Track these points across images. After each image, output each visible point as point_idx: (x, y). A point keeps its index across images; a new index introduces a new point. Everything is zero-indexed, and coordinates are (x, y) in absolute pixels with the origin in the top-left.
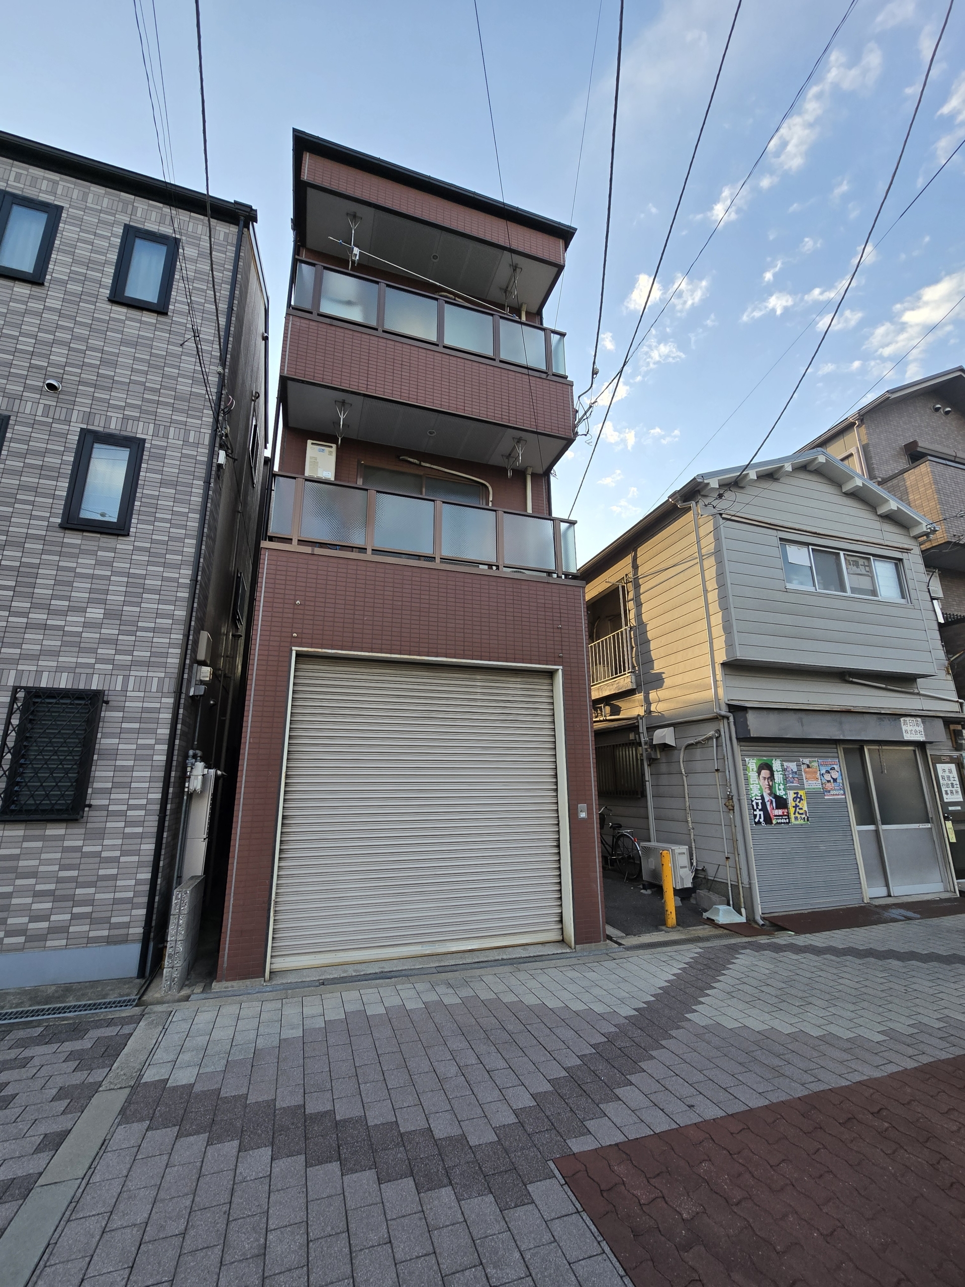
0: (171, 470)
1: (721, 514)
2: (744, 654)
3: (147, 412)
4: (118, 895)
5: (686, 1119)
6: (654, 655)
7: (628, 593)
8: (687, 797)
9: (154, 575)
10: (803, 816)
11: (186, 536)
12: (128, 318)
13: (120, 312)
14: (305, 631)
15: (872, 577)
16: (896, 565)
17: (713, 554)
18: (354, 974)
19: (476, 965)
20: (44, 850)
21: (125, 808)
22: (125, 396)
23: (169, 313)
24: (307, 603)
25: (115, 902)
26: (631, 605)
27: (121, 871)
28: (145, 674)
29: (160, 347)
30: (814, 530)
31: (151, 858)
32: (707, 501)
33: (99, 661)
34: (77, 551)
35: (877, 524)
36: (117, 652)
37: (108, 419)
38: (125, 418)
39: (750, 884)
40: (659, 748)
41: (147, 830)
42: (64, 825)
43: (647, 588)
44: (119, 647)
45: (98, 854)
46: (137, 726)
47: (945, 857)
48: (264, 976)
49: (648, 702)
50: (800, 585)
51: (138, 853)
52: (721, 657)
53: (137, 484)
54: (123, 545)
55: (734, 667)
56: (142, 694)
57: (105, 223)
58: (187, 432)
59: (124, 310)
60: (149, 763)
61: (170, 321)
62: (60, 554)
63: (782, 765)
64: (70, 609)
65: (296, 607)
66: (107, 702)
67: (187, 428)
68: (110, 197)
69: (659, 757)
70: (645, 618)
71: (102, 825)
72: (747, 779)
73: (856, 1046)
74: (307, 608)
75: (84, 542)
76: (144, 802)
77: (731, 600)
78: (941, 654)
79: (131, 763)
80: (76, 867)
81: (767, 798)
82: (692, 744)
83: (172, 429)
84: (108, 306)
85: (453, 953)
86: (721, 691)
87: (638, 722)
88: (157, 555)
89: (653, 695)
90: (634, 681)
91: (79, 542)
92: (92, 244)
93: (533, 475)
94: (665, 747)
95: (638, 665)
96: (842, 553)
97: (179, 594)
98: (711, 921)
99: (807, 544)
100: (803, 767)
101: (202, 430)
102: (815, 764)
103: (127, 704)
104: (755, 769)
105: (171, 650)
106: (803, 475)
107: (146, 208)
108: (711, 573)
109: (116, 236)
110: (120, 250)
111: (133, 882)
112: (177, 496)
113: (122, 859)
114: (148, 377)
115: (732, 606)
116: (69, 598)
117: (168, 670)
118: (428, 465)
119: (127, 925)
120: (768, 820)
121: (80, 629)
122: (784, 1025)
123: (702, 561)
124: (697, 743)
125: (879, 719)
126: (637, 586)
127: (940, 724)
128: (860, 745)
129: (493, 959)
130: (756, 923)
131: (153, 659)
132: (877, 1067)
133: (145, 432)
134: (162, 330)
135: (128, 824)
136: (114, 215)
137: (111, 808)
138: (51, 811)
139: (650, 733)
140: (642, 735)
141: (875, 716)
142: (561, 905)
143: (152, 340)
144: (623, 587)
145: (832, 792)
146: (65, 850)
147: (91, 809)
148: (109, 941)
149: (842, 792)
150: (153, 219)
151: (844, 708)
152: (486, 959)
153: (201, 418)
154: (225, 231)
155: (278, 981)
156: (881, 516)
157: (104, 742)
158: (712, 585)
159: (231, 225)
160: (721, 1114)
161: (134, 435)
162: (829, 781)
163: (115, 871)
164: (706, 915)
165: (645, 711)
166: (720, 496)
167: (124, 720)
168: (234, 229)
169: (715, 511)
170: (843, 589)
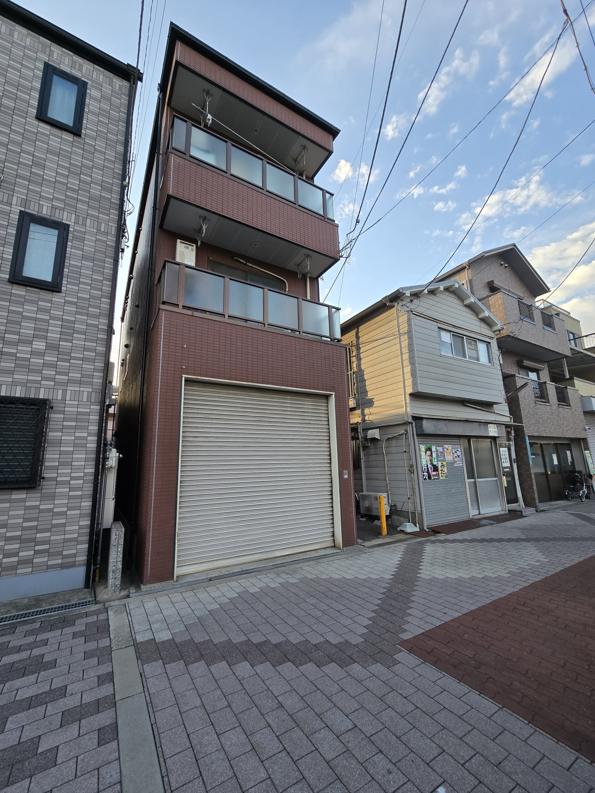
0: (89, 249)
1: (412, 311)
2: (422, 389)
3: (70, 205)
4: (67, 536)
5: (447, 619)
6: (368, 388)
7: (352, 352)
8: (386, 467)
9: (81, 322)
10: (445, 475)
11: (102, 296)
12: (51, 134)
13: (45, 128)
14: (190, 365)
15: (477, 351)
16: (487, 345)
17: (406, 333)
18: (227, 573)
19: (294, 562)
20: (11, 509)
21: (69, 479)
22: (53, 191)
23: (82, 136)
24: (190, 347)
25: (65, 541)
26: (354, 359)
27: (68, 520)
28: (78, 389)
29: (77, 160)
30: (453, 324)
31: (90, 511)
32: (404, 303)
33: (44, 379)
34: (23, 300)
35: (478, 323)
36: (57, 373)
37: (41, 206)
38: (54, 208)
39: (421, 511)
40: (370, 440)
41: (85, 493)
42: (25, 491)
43: (364, 350)
44: (58, 370)
45: (51, 510)
46: (74, 424)
47: (502, 494)
48: (173, 579)
49: (363, 415)
50: (447, 352)
51: (79, 508)
52: (410, 390)
53: (65, 256)
54: (57, 298)
55: (416, 396)
56: (76, 403)
57: (29, 57)
58: (99, 223)
59: (48, 127)
60: (84, 449)
61: (83, 142)
62: (10, 301)
63: (436, 449)
64: (20, 341)
65: (183, 349)
66: (52, 408)
67: (99, 220)
68: (32, 38)
69: (369, 445)
70: (363, 367)
71: (53, 491)
72: (420, 456)
73: (499, 579)
74: (190, 350)
75: (28, 294)
76: (82, 474)
77: (416, 359)
78: (503, 392)
79: (71, 449)
80: (37, 519)
81: (429, 466)
82: (391, 438)
83: (88, 220)
84: (36, 122)
85: (278, 557)
86: (408, 409)
87: (358, 426)
88: (83, 308)
89: (366, 411)
90: (355, 403)
91: (24, 293)
92: (20, 71)
93: (310, 278)
94: (374, 440)
95: (358, 394)
96: (465, 337)
97: (99, 336)
98: (403, 532)
99: (450, 331)
100: (445, 449)
101: (110, 224)
102: (450, 448)
103: (66, 409)
104: (424, 451)
105: (95, 374)
106: (447, 294)
107: (60, 53)
108: (405, 344)
109: (38, 69)
110: (42, 80)
111: (77, 527)
112: (94, 268)
113: (69, 513)
114: (69, 180)
115: (417, 363)
116: (19, 334)
117: (94, 387)
118: (251, 265)
119: (75, 556)
120: (430, 478)
121: (29, 356)
122: (464, 574)
123: (400, 336)
124: (393, 437)
125: (480, 425)
126: (358, 349)
127: (504, 427)
128: (469, 438)
129: (301, 558)
130: (425, 531)
131: (82, 379)
132: (513, 587)
133: (69, 219)
134: (77, 147)
135: (71, 489)
136: (36, 53)
137: (59, 479)
138: (17, 482)
139: (365, 432)
140: (359, 434)
141: (478, 423)
142: (333, 527)
143: (71, 153)
144: (349, 349)
145: (457, 463)
146: (27, 508)
147: (45, 480)
148: (62, 566)
149: (461, 462)
150: (66, 62)
151: (466, 419)
152: (298, 559)
153: (108, 215)
154: (119, 83)
155: (182, 581)
156: (480, 319)
157: (52, 435)
158: (405, 350)
159: (124, 80)
160: (460, 615)
161: (61, 221)
162: (456, 457)
163: (64, 521)
164: (399, 529)
165: (362, 420)
166: (411, 301)
167: (65, 420)
168: (126, 84)
169: (408, 309)
170: (465, 357)
